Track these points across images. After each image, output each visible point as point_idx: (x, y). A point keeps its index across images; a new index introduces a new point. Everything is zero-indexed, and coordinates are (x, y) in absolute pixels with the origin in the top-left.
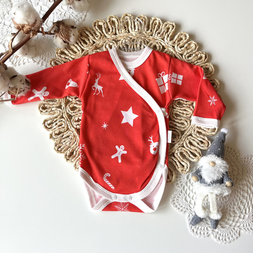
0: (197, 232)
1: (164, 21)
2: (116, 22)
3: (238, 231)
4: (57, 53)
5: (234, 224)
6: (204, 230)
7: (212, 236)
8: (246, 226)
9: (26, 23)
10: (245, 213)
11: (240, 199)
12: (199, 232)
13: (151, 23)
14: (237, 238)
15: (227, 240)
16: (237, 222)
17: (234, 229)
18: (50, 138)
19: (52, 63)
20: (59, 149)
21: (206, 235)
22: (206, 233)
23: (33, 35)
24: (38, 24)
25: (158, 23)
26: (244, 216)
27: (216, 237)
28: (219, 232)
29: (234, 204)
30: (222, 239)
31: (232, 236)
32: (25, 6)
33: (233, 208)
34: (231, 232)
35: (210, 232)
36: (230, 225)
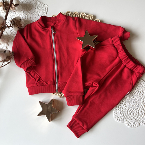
0: (117, 119)
3: (139, 123)
5: (137, 119)
6: (122, 119)
7: (125, 123)
8: (144, 121)
11: (142, 107)
12: (119, 119)
14: (138, 126)
15: (133, 126)
16: (139, 118)
17: (137, 121)
21: (122, 121)
26: (143, 116)
27: (127, 123)
28: (129, 122)
29: (139, 109)
30: (130, 125)
31: (135, 125)
33: (138, 111)
34: (135, 123)
35: (125, 120)
36: (135, 119)
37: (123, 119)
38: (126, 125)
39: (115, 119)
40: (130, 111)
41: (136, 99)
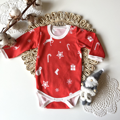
0: (87, 110)
1: (75, 15)
2: (55, 15)
3: (105, 112)
4: (29, 27)
5: (104, 109)
6: (90, 110)
7: (93, 113)
8: (109, 110)
9: (16, 15)
10: (109, 104)
11: (107, 98)
12: (88, 110)
13: (70, 15)
14: (105, 115)
15: (100, 115)
16: (105, 108)
18: (25, 64)
19: (27, 32)
20: (28, 69)
21: (91, 112)
22: (91, 111)
23: (18, 20)
24: (20, 16)
26: (109, 105)
27: (95, 113)
28: (97, 112)
29: (105, 100)
30: (98, 115)
31: (102, 114)
32: (15, 8)
33: (104, 101)
34: (102, 112)
35: (93, 111)
36: (102, 109)
37: (92, 109)
38: (95, 115)
39: (85, 111)
40: (97, 102)
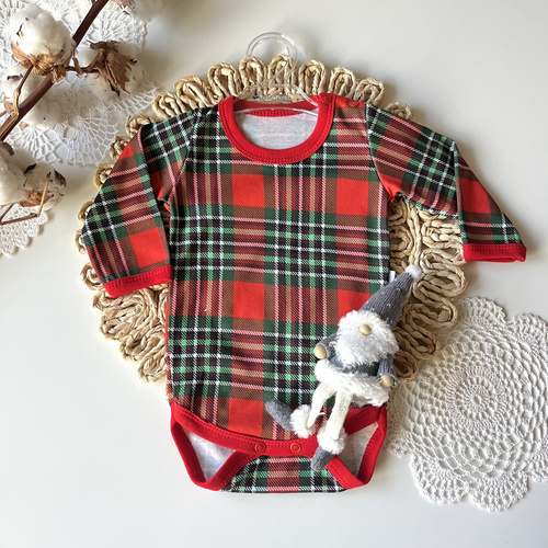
0: (437, 494)
1: (359, 77)
2: (259, 70)
3: (524, 480)
4: (128, 126)
5: (514, 466)
6: (452, 486)
7: (471, 498)
8: (541, 467)
9: (46, 52)
10: (535, 438)
11: (519, 411)
12: (441, 492)
13: (332, 79)
14: (524, 494)
15: (505, 501)
16: (519, 460)
18: (94, 305)
20: (111, 331)
21: (457, 496)
22: (456, 492)
25: (346, 81)
26: (533, 446)
27: (480, 497)
28: (486, 488)
29: (509, 423)
30: (493, 502)
31: (513, 493)
33: (508, 430)
34: (511, 484)
35: (466, 489)
36: (507, 469)
37: (459, 483)
38: (478, 505)
39: (427, 497)
40: (478, 444)
41: (482, 384)
